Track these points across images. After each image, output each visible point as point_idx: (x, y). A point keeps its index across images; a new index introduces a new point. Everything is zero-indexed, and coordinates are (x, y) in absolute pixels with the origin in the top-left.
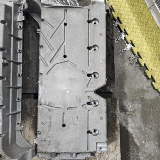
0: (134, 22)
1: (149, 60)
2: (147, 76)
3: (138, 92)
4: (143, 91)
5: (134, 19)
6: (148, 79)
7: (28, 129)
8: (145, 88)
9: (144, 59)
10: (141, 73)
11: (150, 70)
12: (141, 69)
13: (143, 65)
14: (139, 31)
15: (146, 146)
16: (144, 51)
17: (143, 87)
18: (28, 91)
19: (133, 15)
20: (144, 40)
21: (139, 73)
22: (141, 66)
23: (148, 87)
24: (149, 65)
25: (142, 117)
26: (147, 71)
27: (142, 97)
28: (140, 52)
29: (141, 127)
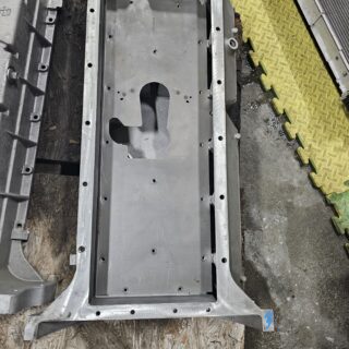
0: (279, 51)
1: (305, 127)
2: (299, 159)
3: (281, 190)
4: (292, 188)
5: (279, 45)
6: (302, 164)
7: (39, 240)
8: (295, 183)
9: (296, 124)
10: (288, 152)
11: (306, 148)
12: (288, 145)
13: (294, 137)
14: (287, 69)
15: (294, 308)
16: (296, 108)
17: (291, 180)
18: (50, 155)
19: (276, 39)
20: (297, 88)
21: (284, 152)
22: (289, 139)
23: (300, 182)
24: (304, 137)
25: (288, 243)
26: (300, 148)
27: (289, 200)
28: (287, 110)
29: (284, 264)
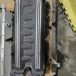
0: (69, 5)
1: (75, 23)
2: (73, 30)
3: (68, 37)
5: (69, 4)
8: (72, 36)
9: (72, 22)
10: (70, 29)
12: (70, 27)
13: (72, 25)
14: (71, 9)
15: (69, 61)
16: (72, 19)
17: (71, 35)
19: (69, 2)
20: (73, 14)
23: (73, 35)
24: (74, 25)
25: (69, 48)
26: (73, 28)
27: (70, 39)
28: (70, 19)
29: (68, 52)
